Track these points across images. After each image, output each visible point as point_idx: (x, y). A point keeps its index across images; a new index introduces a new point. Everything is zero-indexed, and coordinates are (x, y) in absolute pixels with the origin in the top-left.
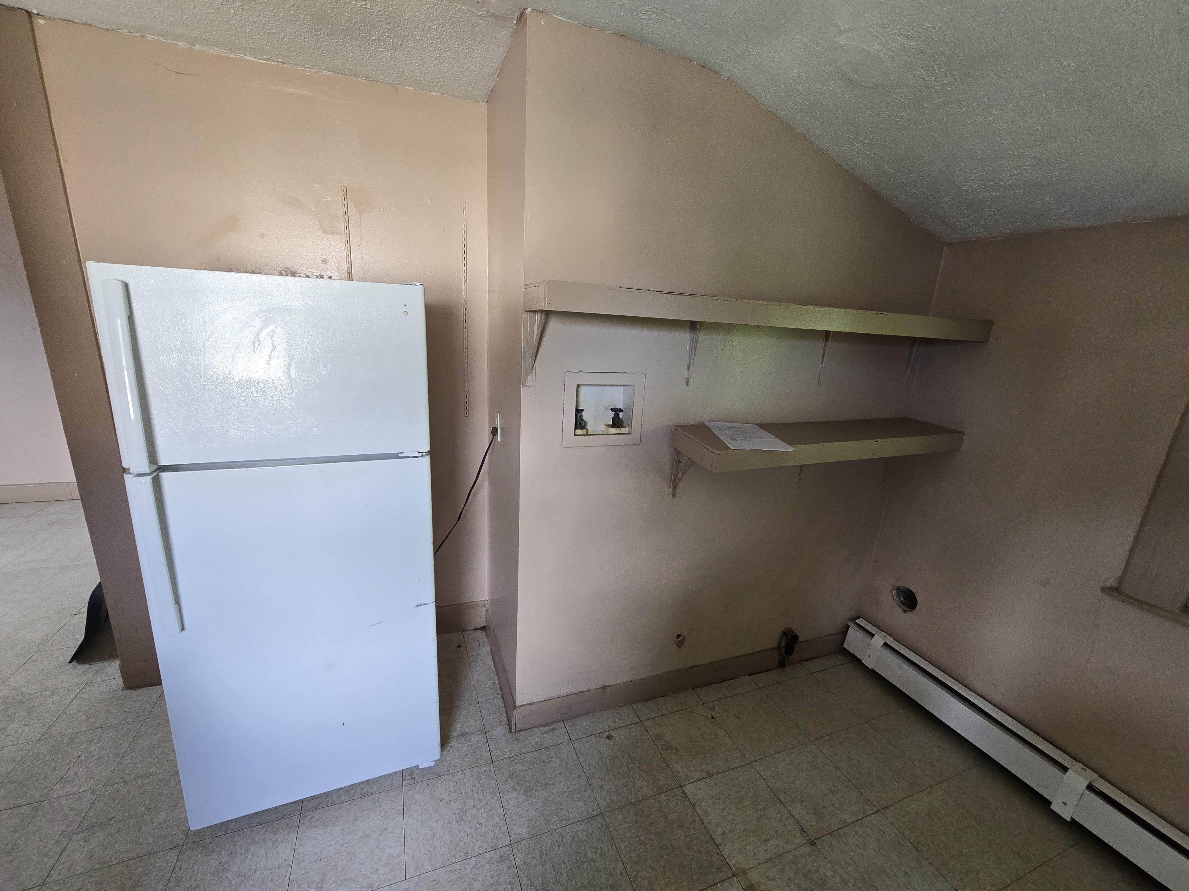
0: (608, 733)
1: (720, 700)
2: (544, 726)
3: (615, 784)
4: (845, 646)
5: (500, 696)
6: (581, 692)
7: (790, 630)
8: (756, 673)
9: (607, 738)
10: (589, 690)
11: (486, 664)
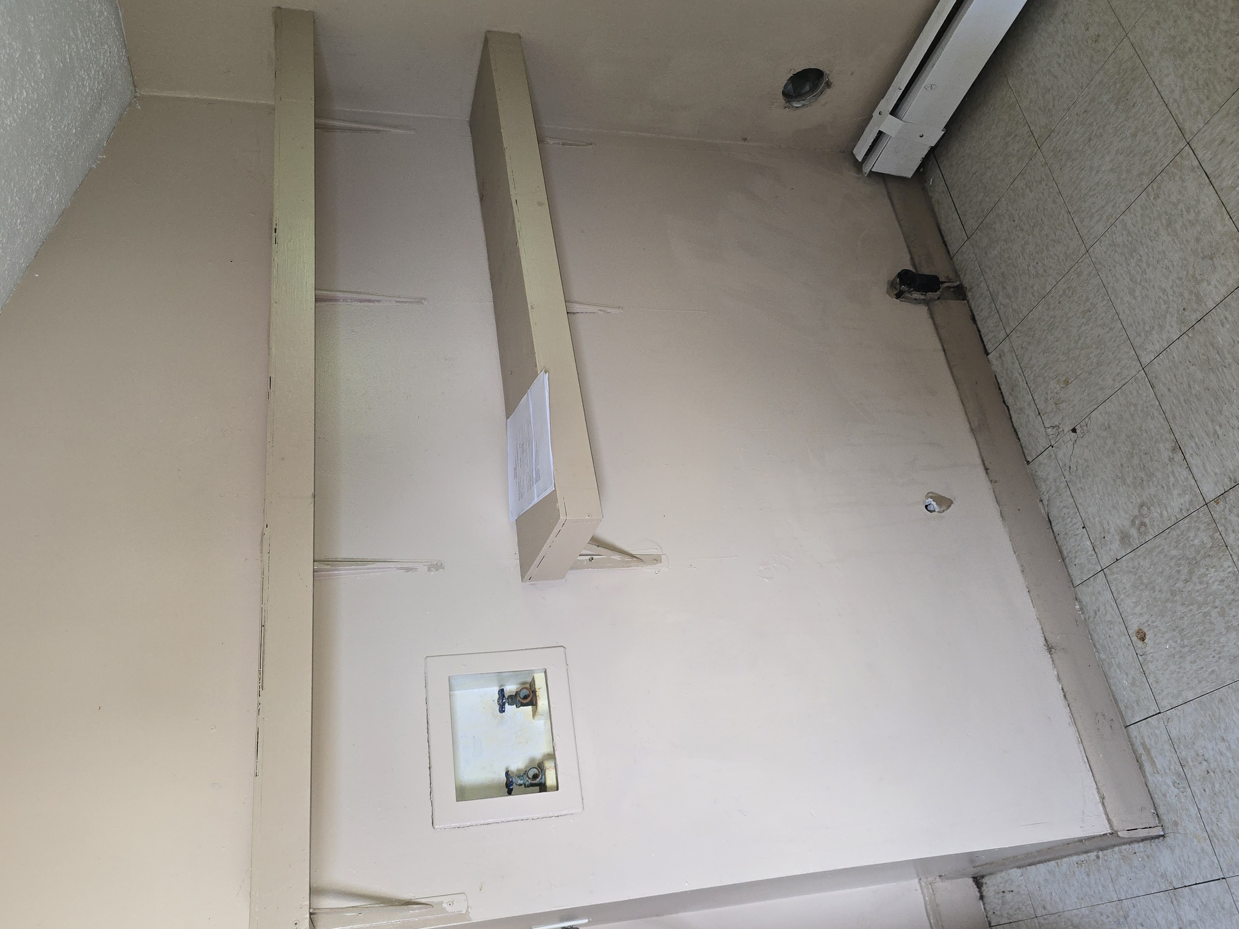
0: (1134, 639)
1: (1039, 414)
2: (1141, 767)
3: (1224, 631)
4: (909, 175)
5: (1100, 853)
6: (1065, 696)
7: (892, 285)
8: (983, 342)
9: (1143, 640)
10: (1059, 679)
11: (1046, 880)
